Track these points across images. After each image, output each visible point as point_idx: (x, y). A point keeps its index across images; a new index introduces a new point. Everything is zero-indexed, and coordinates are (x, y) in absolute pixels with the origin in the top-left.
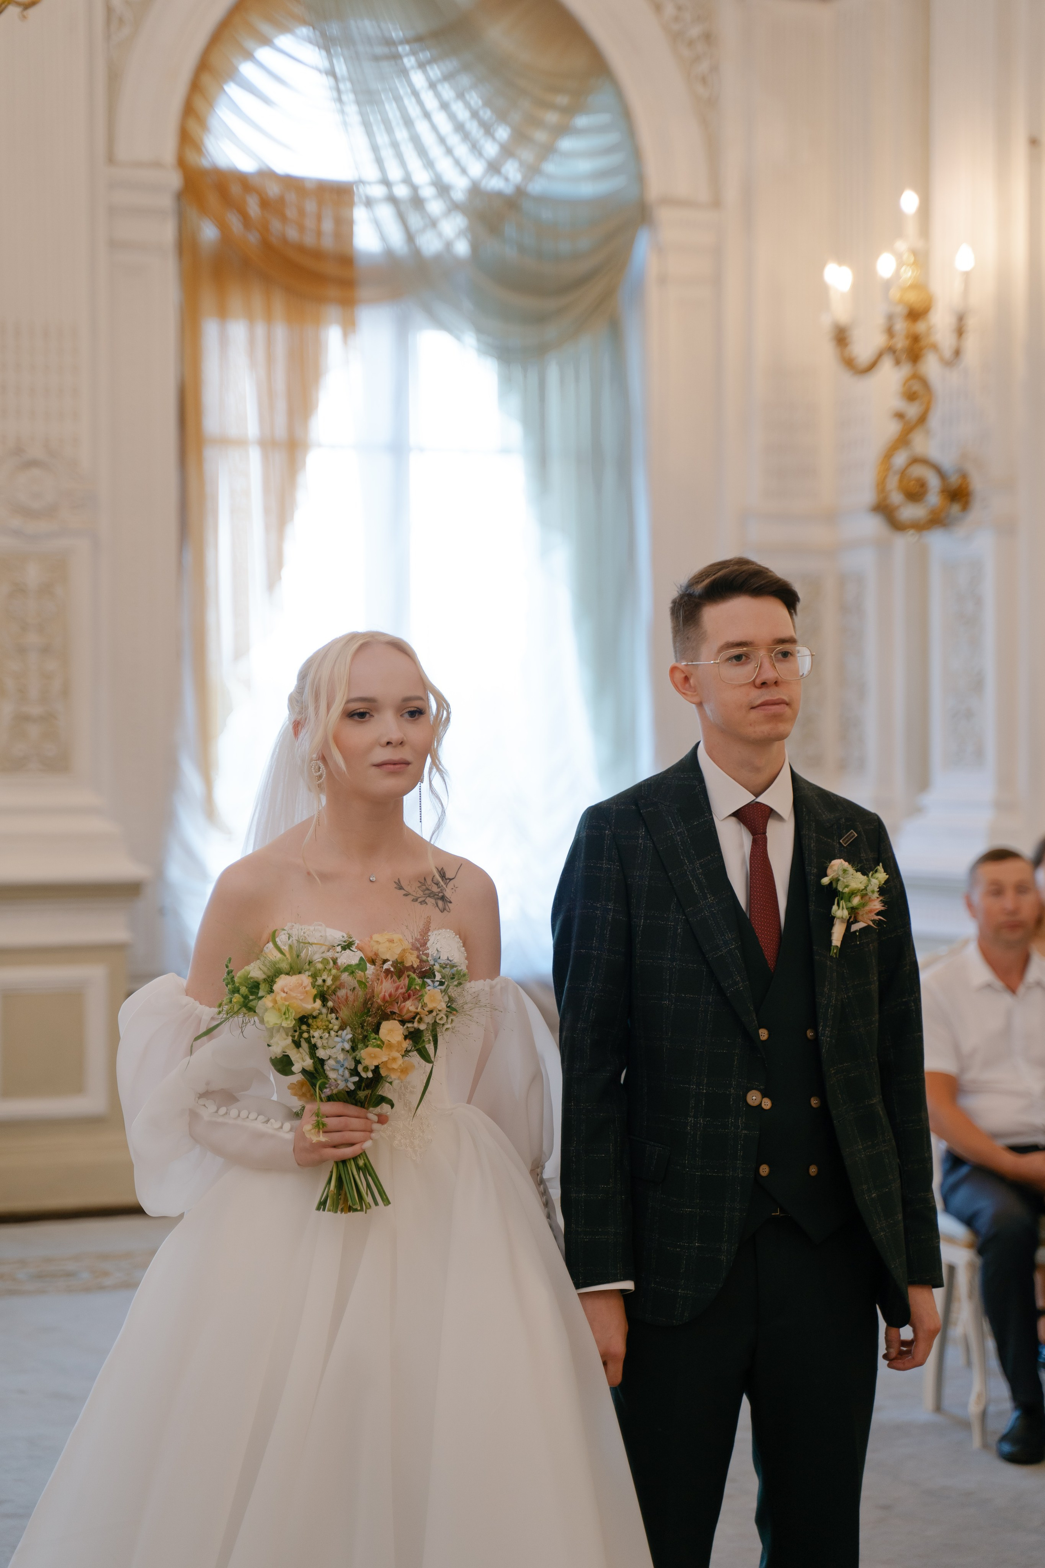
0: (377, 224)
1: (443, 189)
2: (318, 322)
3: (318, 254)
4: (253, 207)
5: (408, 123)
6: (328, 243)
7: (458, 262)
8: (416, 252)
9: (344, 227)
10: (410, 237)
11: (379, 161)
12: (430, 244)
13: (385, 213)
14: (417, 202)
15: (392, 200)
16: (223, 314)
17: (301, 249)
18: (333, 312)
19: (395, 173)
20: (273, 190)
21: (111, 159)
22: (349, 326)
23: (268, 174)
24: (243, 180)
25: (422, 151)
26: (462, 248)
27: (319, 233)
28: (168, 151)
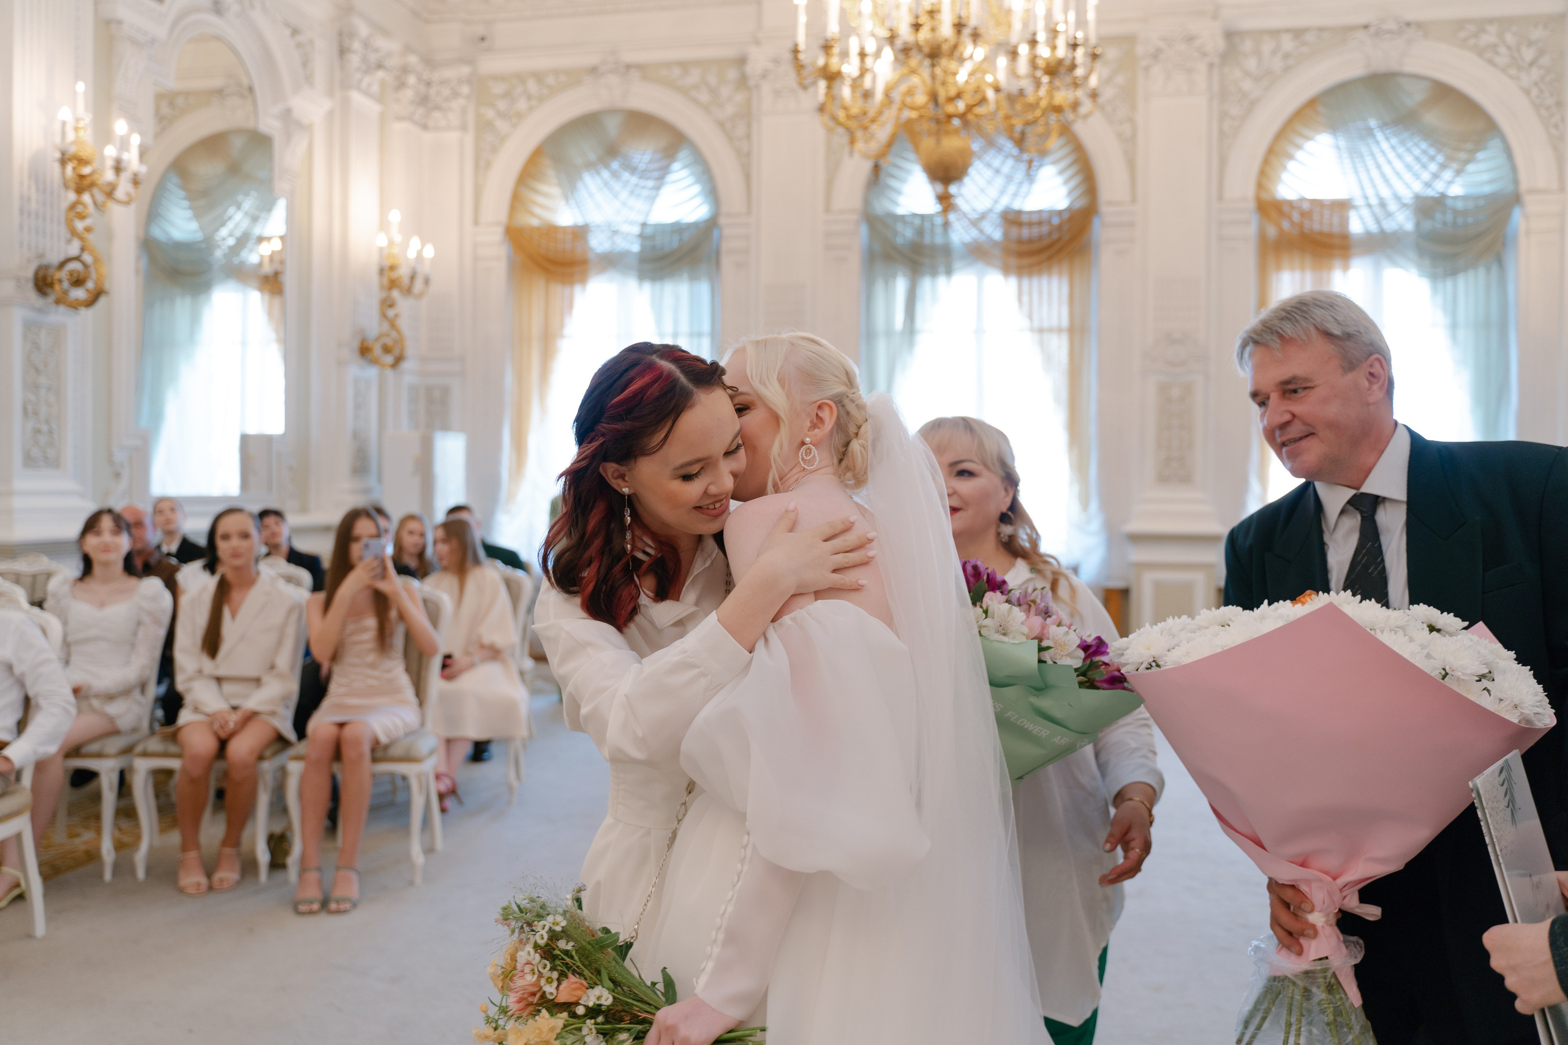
0: (1361, 218)
1: (1397, 198)
2: (1330, 268)
3: (1330, 235)
4: (1296, 217)
5: (1379, 167)
6: (1336, 229)
7: (1406, 233)
8: (1382, 232)
9: (1345, 222)
10: (1378, 221)
11: (1363, 189)
12: (1389, 226)
13: (1365, 212)
14: (1383, 204)
15: (1369, 206)
16: (1279, 268)
17: (1321, 233)
18: (1337, 263)
19: (1370, 192)
20: (1306, 206)
21: (1220, 197)
22: (1346, 268)
23: (1302, 200)
24: (1290, 203)
25: (1386, 180)
26: (1409, 226)
27: (1331, 224)
28: (1250, 191)
